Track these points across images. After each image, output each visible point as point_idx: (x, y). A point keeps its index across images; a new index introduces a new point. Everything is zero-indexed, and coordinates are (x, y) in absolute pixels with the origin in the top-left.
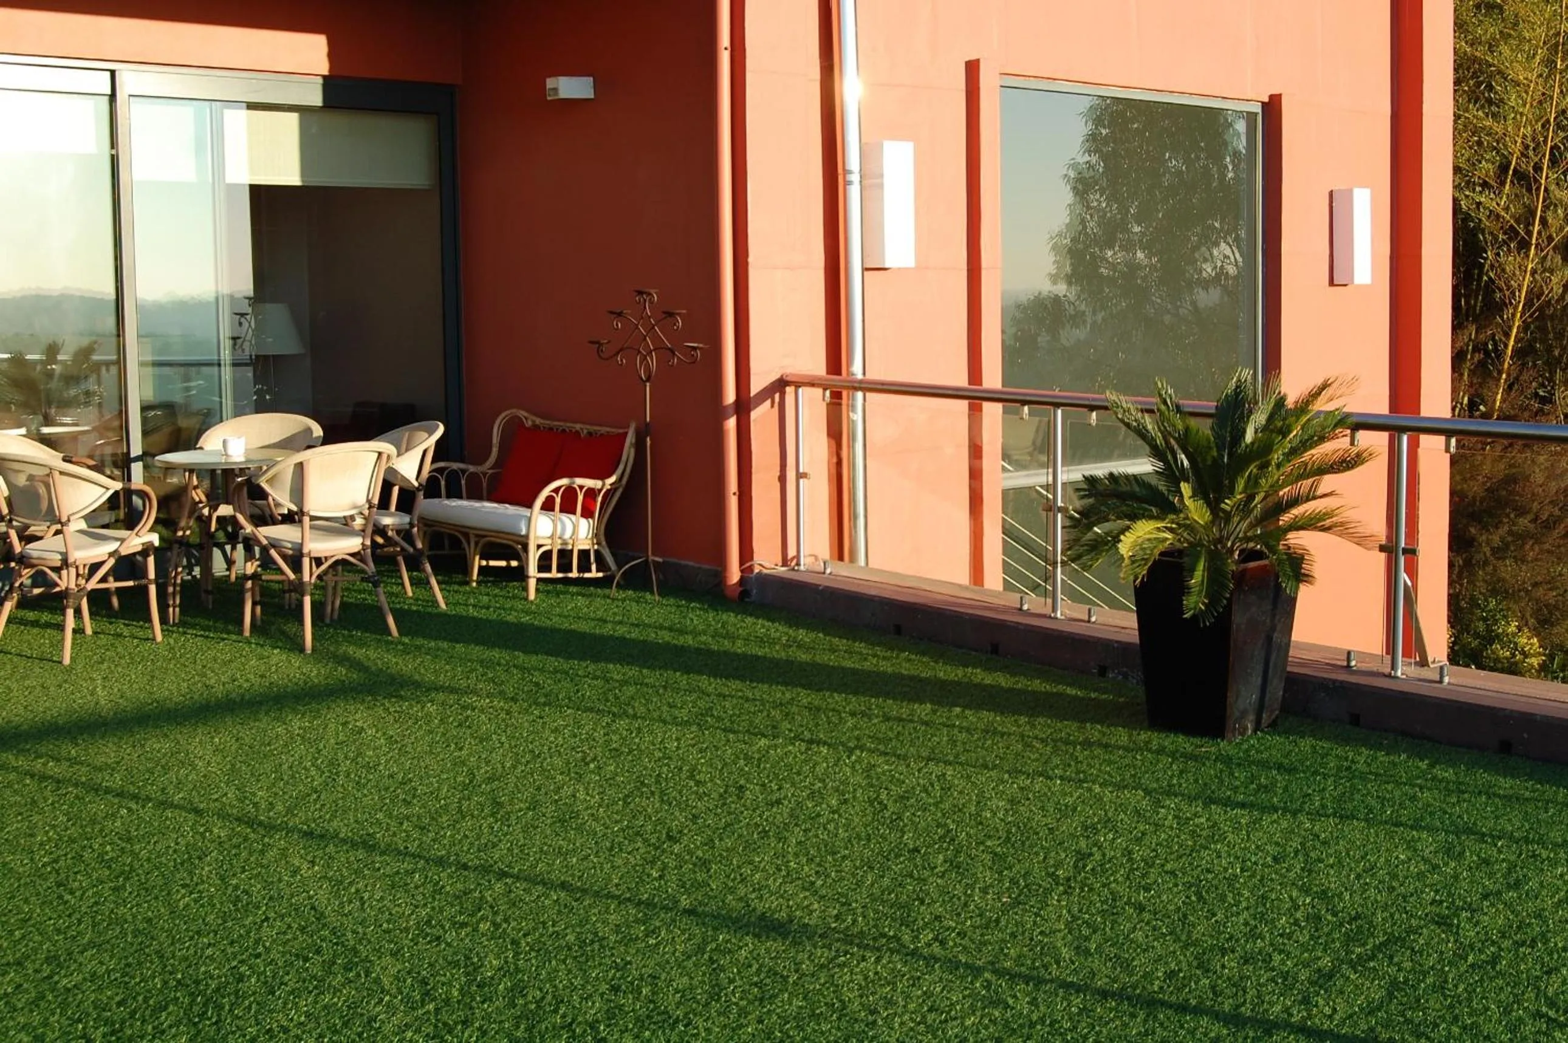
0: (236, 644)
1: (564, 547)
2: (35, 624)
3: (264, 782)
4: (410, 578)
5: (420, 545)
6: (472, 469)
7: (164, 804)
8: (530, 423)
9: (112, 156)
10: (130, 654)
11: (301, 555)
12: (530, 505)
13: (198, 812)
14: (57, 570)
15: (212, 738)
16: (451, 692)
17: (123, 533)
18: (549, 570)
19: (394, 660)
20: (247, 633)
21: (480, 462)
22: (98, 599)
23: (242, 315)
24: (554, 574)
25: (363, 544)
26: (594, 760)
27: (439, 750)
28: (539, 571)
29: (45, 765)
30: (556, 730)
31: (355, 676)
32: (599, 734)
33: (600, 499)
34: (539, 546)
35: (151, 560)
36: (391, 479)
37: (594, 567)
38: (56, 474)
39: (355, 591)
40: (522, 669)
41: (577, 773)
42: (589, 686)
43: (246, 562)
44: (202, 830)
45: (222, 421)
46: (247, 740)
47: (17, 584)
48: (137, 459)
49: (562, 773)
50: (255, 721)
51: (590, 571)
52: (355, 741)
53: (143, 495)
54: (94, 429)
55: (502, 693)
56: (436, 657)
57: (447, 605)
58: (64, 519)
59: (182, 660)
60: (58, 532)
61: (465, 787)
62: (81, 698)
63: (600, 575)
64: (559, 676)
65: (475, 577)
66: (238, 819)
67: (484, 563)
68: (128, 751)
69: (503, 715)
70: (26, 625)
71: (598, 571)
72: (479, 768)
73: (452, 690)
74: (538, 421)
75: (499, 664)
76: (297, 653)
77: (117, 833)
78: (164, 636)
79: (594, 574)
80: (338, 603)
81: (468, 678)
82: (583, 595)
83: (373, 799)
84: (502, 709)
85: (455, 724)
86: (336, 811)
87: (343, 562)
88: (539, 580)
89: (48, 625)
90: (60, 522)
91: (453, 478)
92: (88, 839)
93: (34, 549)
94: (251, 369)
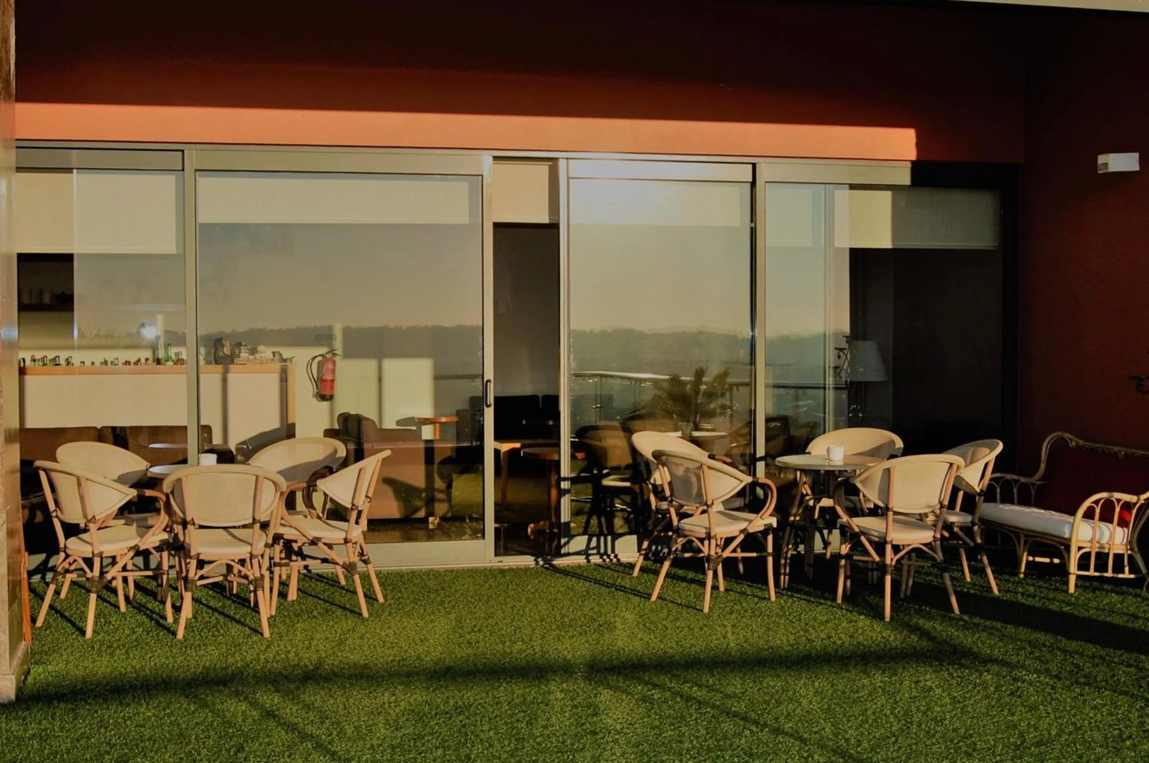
0: (830, 609)
1: (1101, 550)
2: (683, 579)
3: (854, 723)
4: (969, 566)
5: (979, 541)
6: (1023, 480)
7: (778, 731)
8: (1074, 444)
9: (752, 228)
10: (752, 609)
11: (886, 542)
12: (1073, 513)
13: (803, 740)
14: (701, 540)
15: (813, 682)
16: (1004, 665)
17: (751, 516)
18: (1088, 570)
19: (956, 633)
20: (839, 601)
21: (1030, 474)
22: (729, 565)
23: (841, 350)
24: (1092, 573)
25: (934, 537)
26: (1130, 737)
27: (995, 713)
28: (1079, 569)
29: (691, 688)
30: (1094, 708)
31: (924, 643)
32: (1134, 715)
33: (1134, 511)
34: (1080, 548)
35: (770, 538)
36: (957, 485)
37: (1127, 569)
38: (705, 468)
39: (924, 574)
40: (1064, 651)
41: (1114, 748)
42: (1124, 672)
43: (841, 544)
44: (805, 755)
45: (824, 432)
46: (840, 688)
47: (673, 549)
48: (761, 459)
49: (1101, 746)
50: (846, 672)
51: (1123, 572)
52: (925, 698)
53: (764, 486)
54: (730, 435)
55: (1048, 670)
56: (991, 634)
57: (999, 591)
58: (709, 503)
59: (791, 618)
60: (704, 512)
61: (1017, 748)
62: (717, 639)
63: (1132, 576)
64: (1096, 661)
65: (1023, 569)
66: (833, 750)
67: (1031, 559)
68: (751, 685)
69: (1048, 689)
70: (677, 580)
71: (1130, 573)
72: (1028, 733)
73: (1003, 663)
74: (1081, 442)
75: (1044, 645)
76: (878, 620)
77: (742, 749)
78: (777, 597)
79: (1127, 575)
80: (911, 582)
81: (1018, 655)
82: (1117, 593)
83: (940, 748)
84: (1047, 684)
85: (1008, 693)
86: (911, 754)
87: (916, 550)
88: (1079, 577)
89: (692, 581)
90: (706, 504)
91: (1007, 486)
92: (721, 750)
93: (686, 523)
94: (846, 392)
